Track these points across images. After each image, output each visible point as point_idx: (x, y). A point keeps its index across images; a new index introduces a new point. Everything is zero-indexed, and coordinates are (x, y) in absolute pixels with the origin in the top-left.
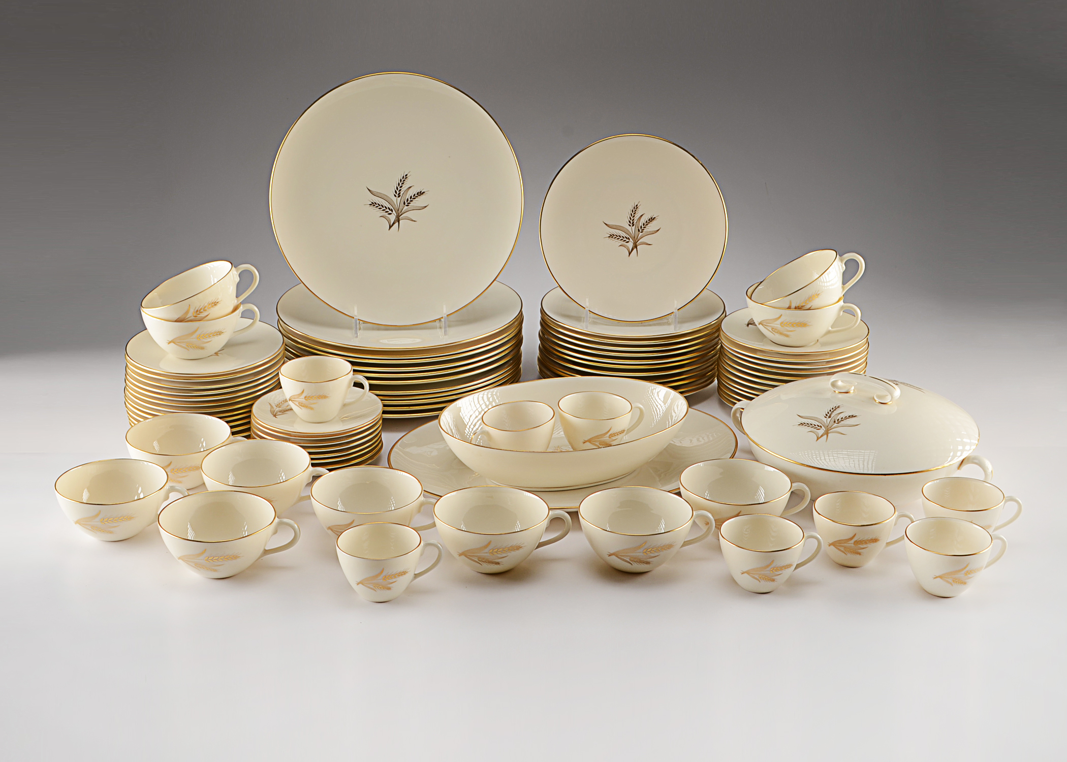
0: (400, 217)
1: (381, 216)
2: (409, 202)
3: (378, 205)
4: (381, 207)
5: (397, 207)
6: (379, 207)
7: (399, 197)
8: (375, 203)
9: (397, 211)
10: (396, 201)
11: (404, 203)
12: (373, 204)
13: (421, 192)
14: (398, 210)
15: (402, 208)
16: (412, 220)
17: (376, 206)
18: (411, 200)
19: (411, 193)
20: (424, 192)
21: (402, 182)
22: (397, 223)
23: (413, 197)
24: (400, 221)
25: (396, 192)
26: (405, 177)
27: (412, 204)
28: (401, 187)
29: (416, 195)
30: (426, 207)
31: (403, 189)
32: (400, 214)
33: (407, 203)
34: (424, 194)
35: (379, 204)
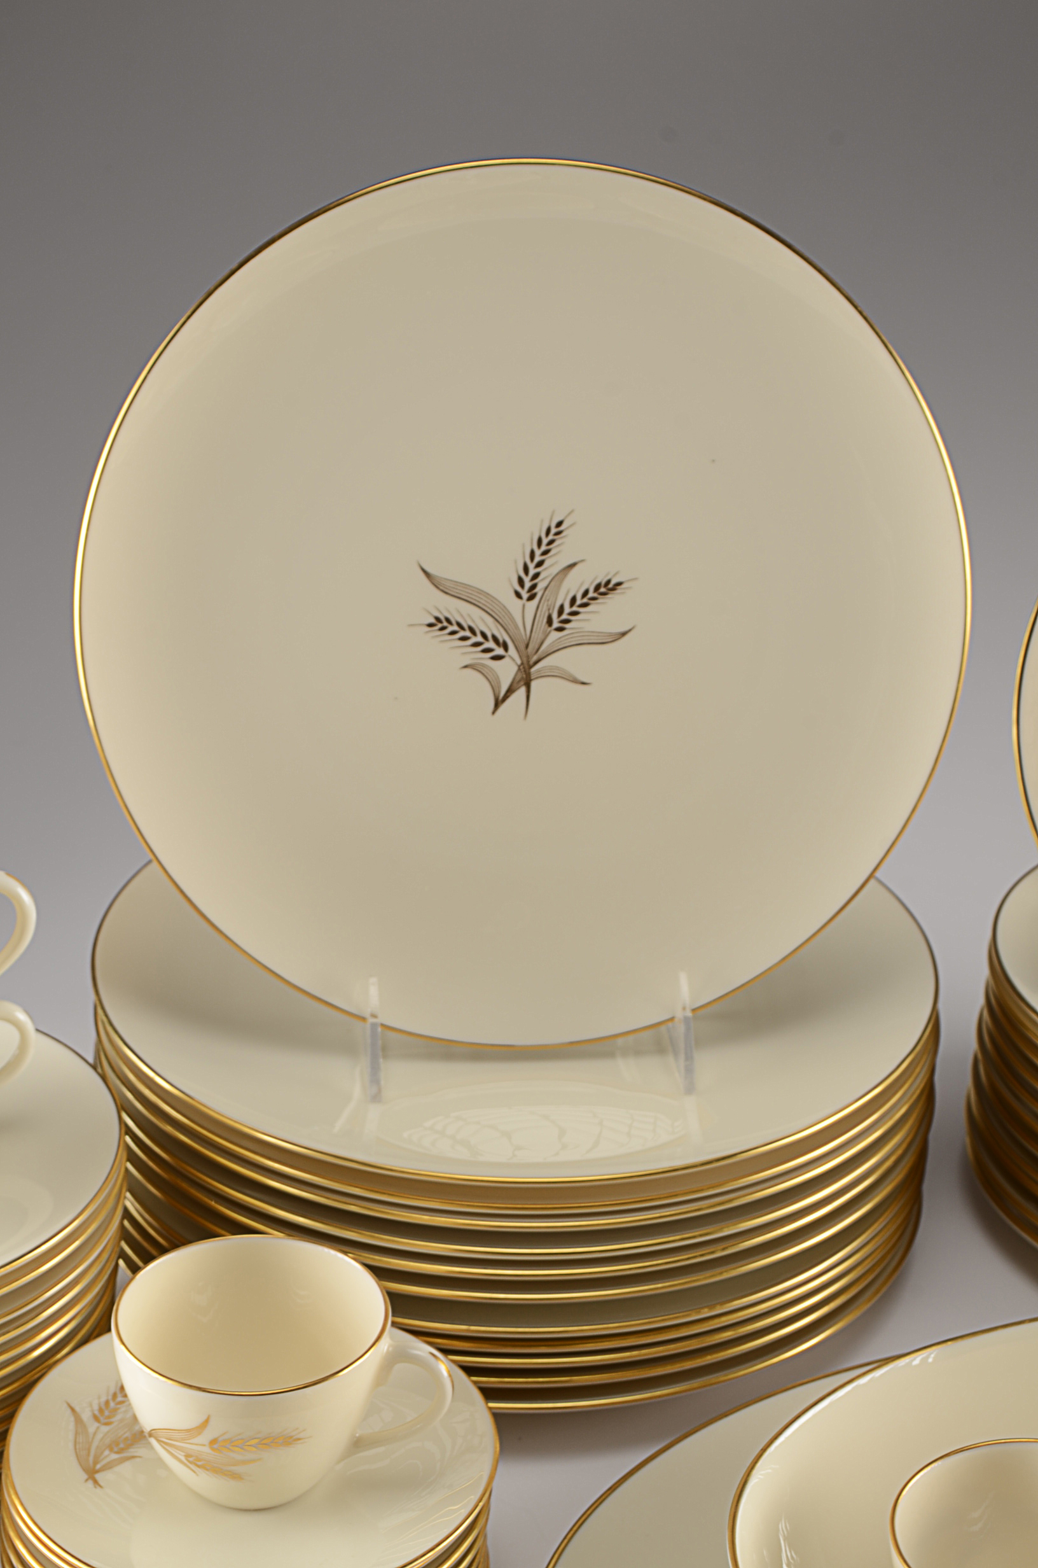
0: (533, 670)
1: (466, 667)
2: (564, 617)
3: (455, 628)
4: (468, 633)
5: (524, 634)
6: (462, 634)
7: (531, 598)
8: (448, 620)
9: (522, 647)
10: (522, 613)
11: (550, 622)
12: (439, 623)
13: (608, 582)
14: (527, 646)
15: (541, 636)
16: (576, 681)
17: (451, 628)
18: (575, 609)
19: (574, 584)
20: (619, 584)
21: (544, 548)
22: (523, 690)
23: (579, 602)
24: (534, 684)
25: (521, 582)
26: (553, 530)
27: (575, 624)
28: (540, 564)
29: (591, 594)
30: (624, 634)
31: (547, 572)
32: (535, 658)
33: (560, 620)
34: (620, 589)
35: (459, 625)
